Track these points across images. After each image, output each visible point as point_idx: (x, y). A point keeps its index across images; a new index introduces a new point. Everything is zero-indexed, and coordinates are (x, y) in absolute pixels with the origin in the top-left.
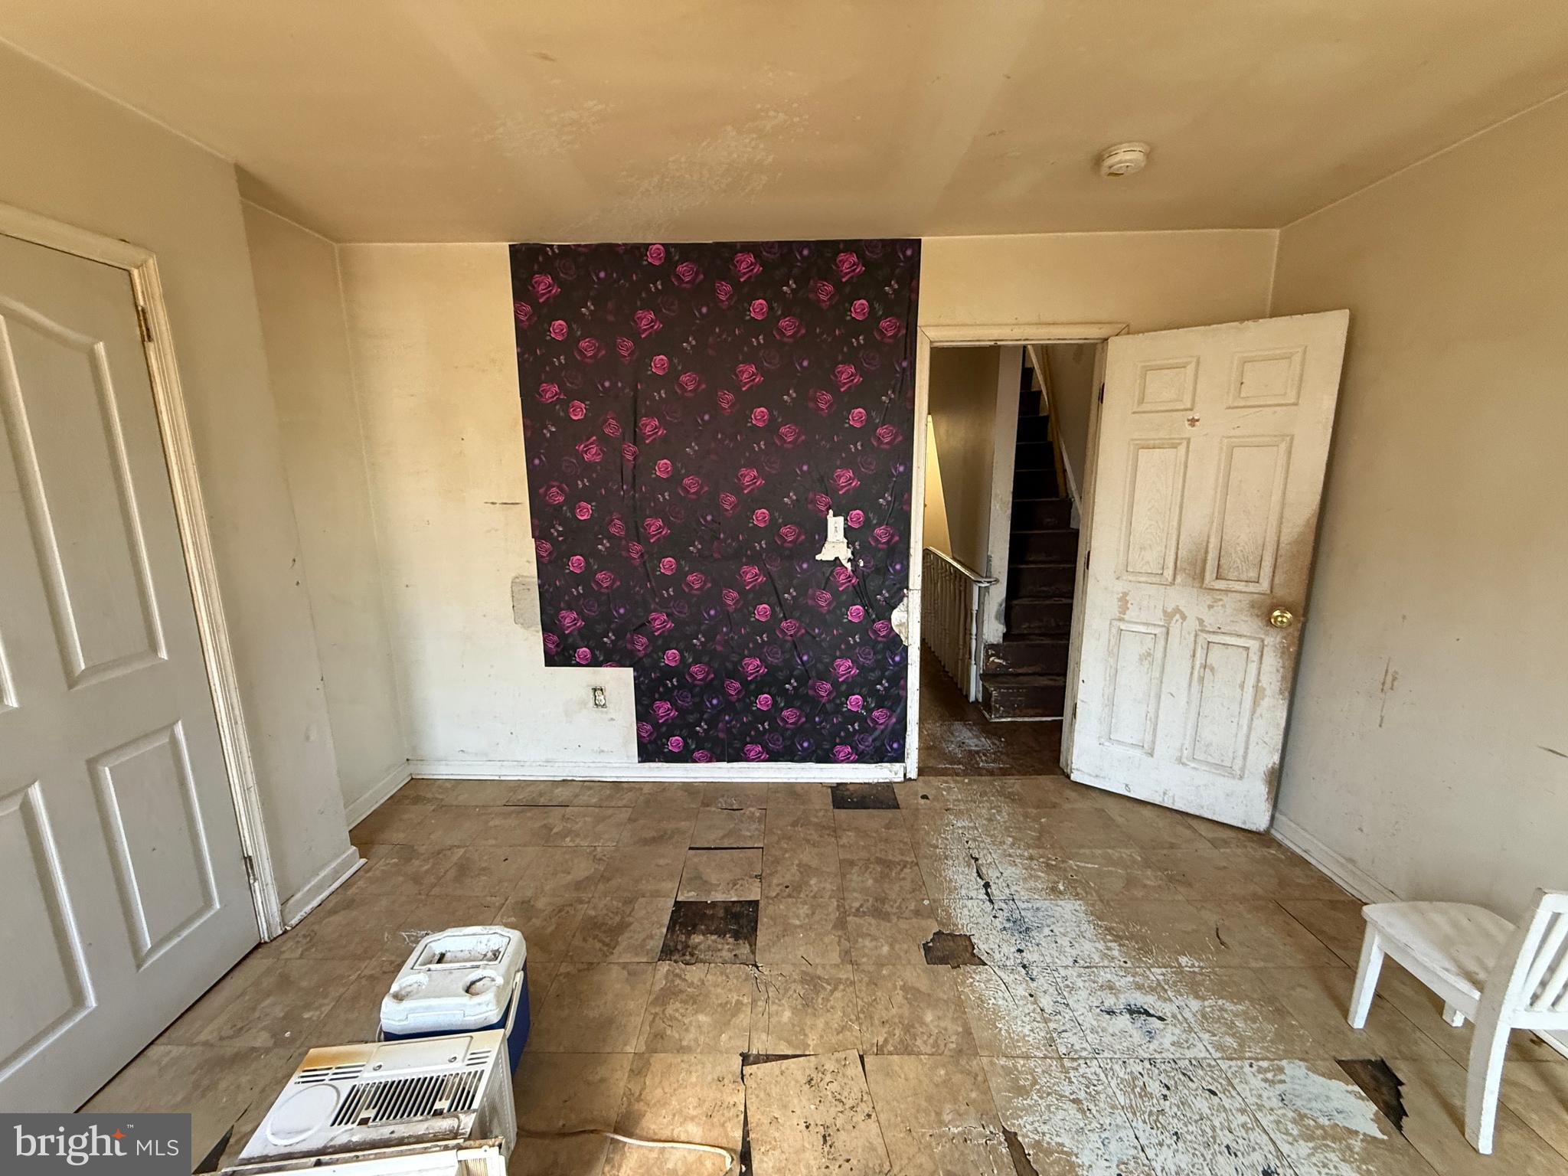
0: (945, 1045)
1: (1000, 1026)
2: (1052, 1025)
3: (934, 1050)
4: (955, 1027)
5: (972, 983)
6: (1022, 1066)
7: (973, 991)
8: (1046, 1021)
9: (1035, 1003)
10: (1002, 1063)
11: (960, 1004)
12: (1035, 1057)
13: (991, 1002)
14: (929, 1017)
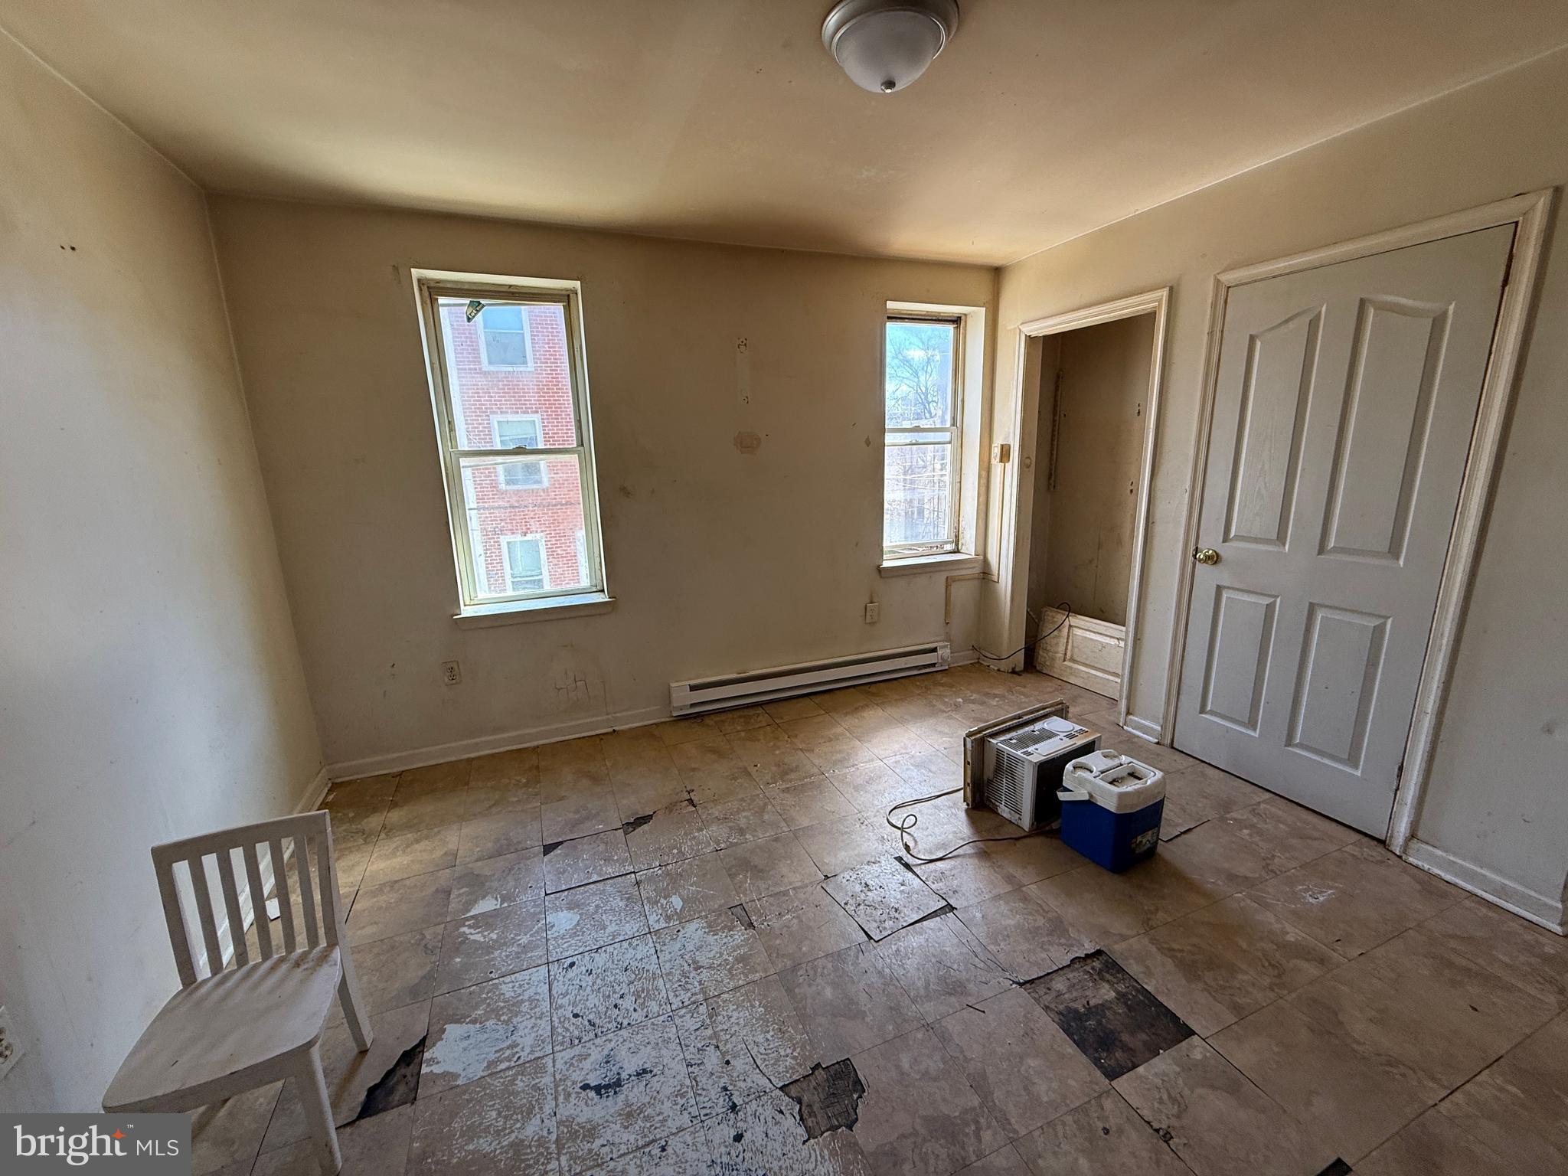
0: (806, 970)
1: (761, 1009)
2: (709, 1032)
3: (816, 963)
4: (802, 990)
5: (794, 1050)
6: (740, 979)
7: (791, 1039)
8: (715, 1035)
9: (723, 1054)
10: (758, 975)
11: (803, 1018)
12: (728, 992)
13: (772, 1033)
14: (828, 992)
